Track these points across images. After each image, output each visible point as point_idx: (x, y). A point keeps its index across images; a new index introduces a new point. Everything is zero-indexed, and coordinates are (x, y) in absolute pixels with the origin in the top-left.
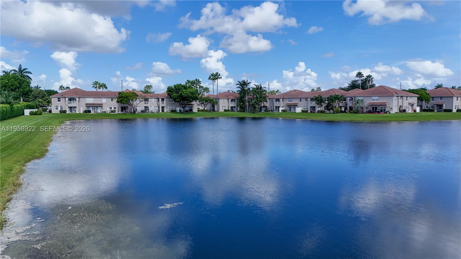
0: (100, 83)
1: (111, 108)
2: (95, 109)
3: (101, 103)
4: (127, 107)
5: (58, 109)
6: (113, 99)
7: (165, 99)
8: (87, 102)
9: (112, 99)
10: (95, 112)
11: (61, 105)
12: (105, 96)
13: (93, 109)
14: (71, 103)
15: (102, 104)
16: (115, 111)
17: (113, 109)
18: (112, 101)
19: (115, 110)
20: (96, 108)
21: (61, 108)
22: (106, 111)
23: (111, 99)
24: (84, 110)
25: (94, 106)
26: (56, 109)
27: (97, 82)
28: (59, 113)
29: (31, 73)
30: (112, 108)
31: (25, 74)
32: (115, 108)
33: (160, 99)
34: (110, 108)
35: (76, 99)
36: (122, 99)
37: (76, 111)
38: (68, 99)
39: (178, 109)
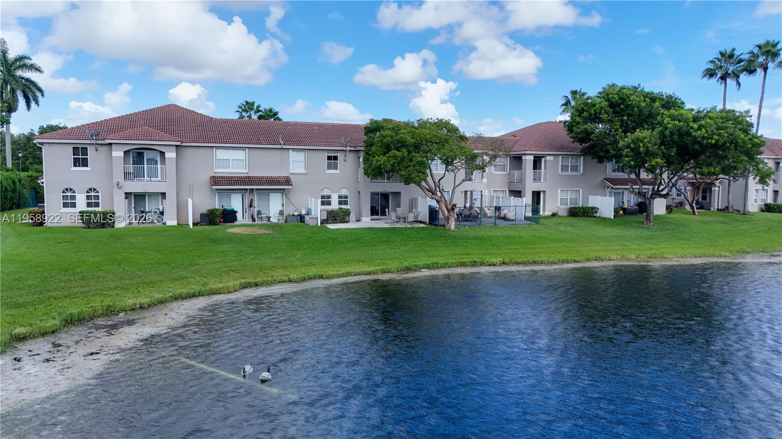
0: (258, 107)
1: (326, 201)
2: (255, 203)
3: (284, 174)
4: (397, 194)
5: (73, 205)
6: (336, 158)
7: (548, 158)
8: (222, 171)
9: (332, 155)
10: (254, 220)
11: (92, 186)
12: (299, 143)
13: (247, 204)
14: (138, 175)
15: (287, 181)
16: (347, 213)
17: (335, 205)
18: (329, 168)
19: (343, 207)
20: (259, 199)
21: (88, 197)
22: (304, 212)
23: (329, 158)
24: (204, 211)
25: (252, 190)
26: (65, 205)
27: (253, 104)
28: (79, 223)
29: (38, 70)
30: (329, 197)
31: (19, 73)
32: (343, 200)
33: (529, 160)
34: (323, 197)
35: (162, 154)
36: (398, 154)
37: (162, 213)
38: (121, 154)
39: (605, 205)
